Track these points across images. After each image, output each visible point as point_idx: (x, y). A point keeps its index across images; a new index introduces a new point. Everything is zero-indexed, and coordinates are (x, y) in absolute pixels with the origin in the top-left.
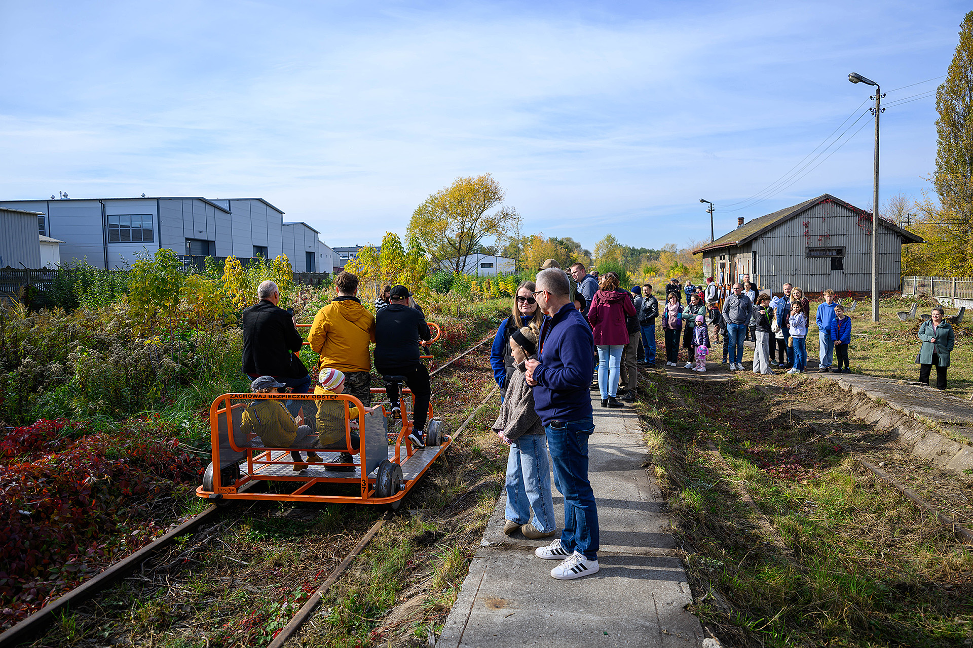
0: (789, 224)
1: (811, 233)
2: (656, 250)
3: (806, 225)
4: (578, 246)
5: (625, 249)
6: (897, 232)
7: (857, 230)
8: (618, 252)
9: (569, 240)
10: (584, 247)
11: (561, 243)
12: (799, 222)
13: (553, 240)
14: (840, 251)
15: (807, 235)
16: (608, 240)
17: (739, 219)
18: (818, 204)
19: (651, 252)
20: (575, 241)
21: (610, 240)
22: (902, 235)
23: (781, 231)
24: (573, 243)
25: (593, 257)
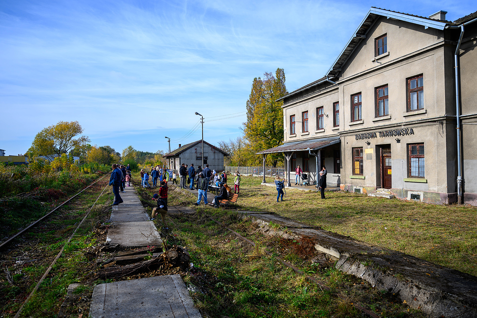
0: (191, 149)
1: (197, 152)
2: (153, 153)
3: (196, 149)
4: (113, 150)
5: (138, 152)
6: (222, 153)
7: (211, 151)
8: (134, 154)
9: (108, 147)
10: (116, 151)
11: (105, 149)
12: (193, 148)
13: (101, 148)
14: (206, 158)
15: (196, 152)
16: (129, 149)
17: (179, 145)
18: (199, 143)
19: (151, 154)
20: (112, 148)
21: (130, 148)
22: (224, 153)
23: (188, 151)
24: (111, 149)
25: (122, 156)
